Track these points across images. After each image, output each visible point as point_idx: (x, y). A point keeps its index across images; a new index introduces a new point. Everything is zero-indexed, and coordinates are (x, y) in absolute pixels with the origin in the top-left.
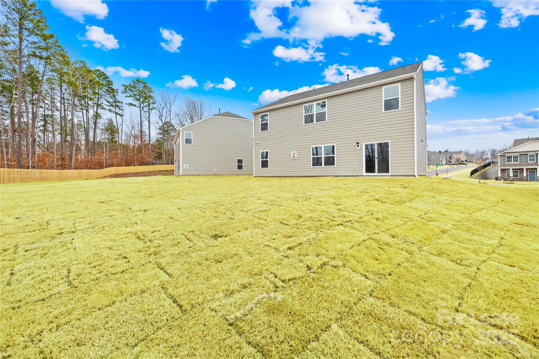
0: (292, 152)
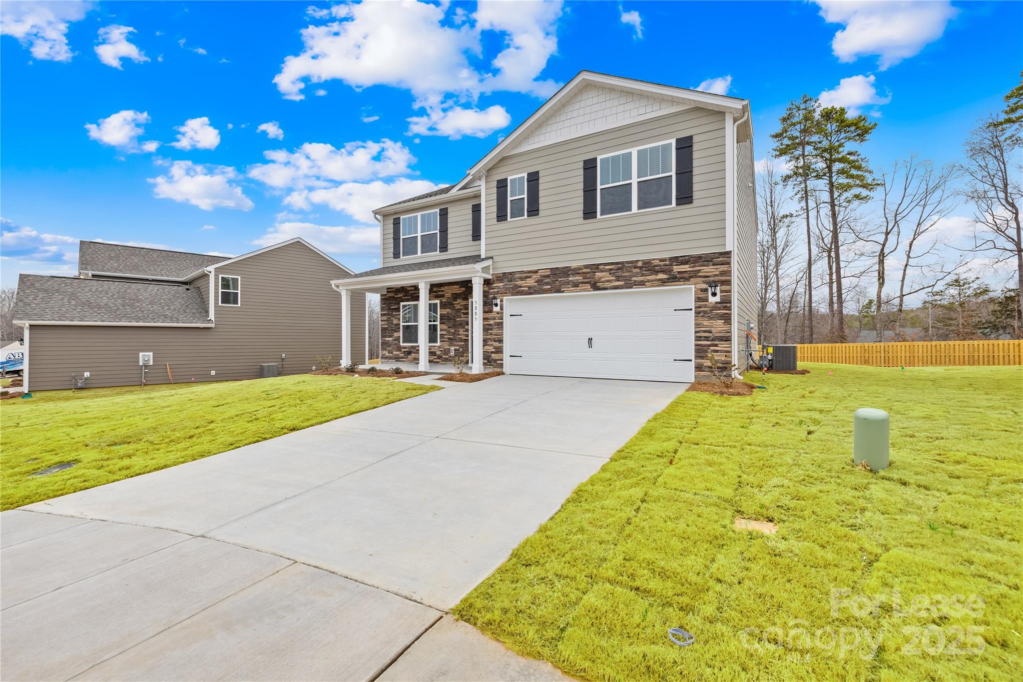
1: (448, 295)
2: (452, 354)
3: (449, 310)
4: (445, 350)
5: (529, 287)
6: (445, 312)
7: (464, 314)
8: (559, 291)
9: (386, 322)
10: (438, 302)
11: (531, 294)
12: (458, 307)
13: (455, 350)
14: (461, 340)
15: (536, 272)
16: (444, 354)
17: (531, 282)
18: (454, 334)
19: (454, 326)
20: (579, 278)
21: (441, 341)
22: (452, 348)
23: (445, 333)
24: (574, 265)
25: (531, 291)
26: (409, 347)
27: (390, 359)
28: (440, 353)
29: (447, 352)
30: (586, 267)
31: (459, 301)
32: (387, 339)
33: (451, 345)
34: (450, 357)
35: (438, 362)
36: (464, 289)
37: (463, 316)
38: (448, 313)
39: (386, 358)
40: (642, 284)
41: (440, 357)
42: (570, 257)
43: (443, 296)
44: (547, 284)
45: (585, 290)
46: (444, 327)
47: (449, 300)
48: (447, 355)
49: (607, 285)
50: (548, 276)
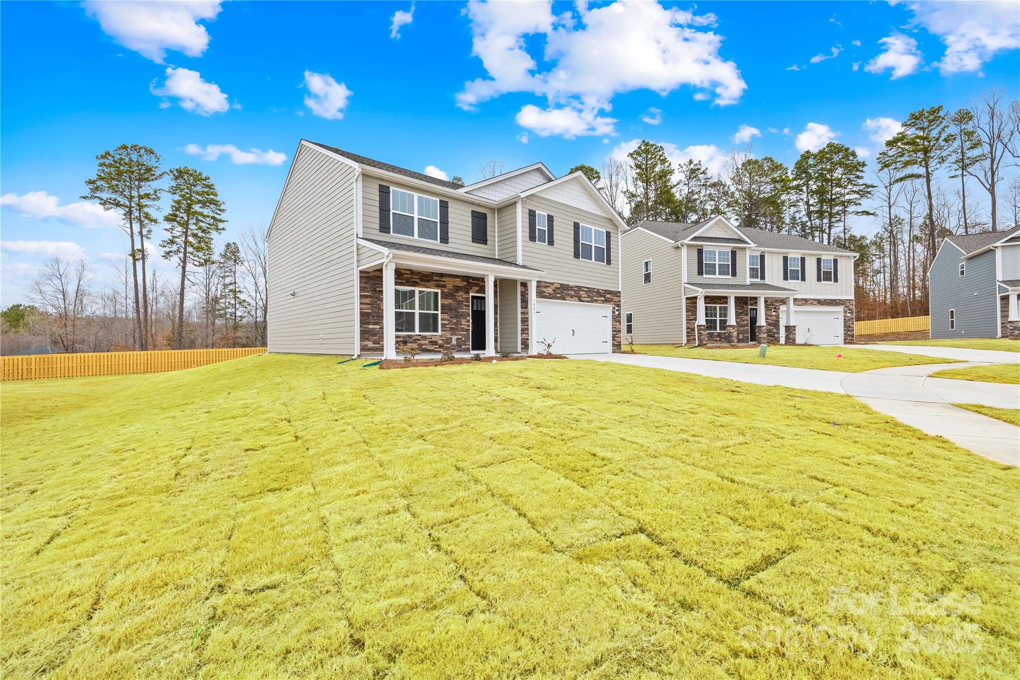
1: (450, 286)
2: (454, 342)
3: (451, 301)
4: (447, 339)
5: (549, 294)
6: (447, 302)
7: (466, 306)
8: (564, 299)
9: (370, 306)
10: (439, 291)
11: (550, 298)
12: (460, 299)
13: (458, 339)
14: (463, 330)
15: (553, 284)
16: (446, 343)
17: (550, 290)
18: (455, 324)
19: (456, 317)
20: (572, 293)
21: (442, 331)
22: (454, 338)
23: (446, 322)
24: (572, 284)
25: (550, 297)
26: (404, 337)
27: (376, 351)
28: (442, 342)
29: (448, 341)
30: (576, 287)
31: (460, 293)
32: (370, 327)
33: (453, 334)
34: (453, 345)
35: (440, 351)
36: (465, 283)
37: (464, 307)
38: (450, 304)
39: (369, 350)
40: (596, 301)
41: (441, 346)
42: (569, 279)
43: (444, 286)
44: (559, 293)
45: (576, 301)
46: (446, 316)
47: (451, 292)
48: (449, 343)
49: (585, 299)
50: (559, 288)
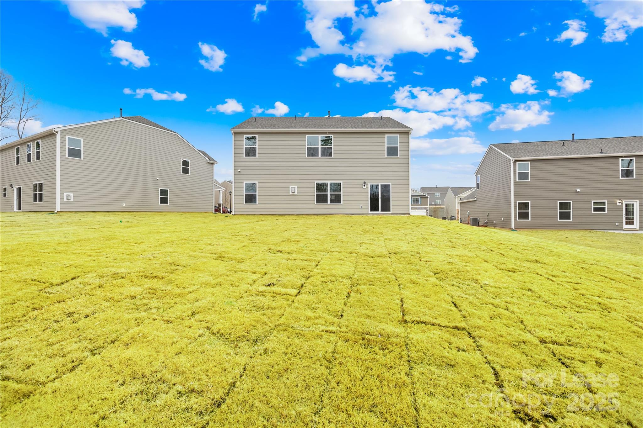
0: (291, 187)
